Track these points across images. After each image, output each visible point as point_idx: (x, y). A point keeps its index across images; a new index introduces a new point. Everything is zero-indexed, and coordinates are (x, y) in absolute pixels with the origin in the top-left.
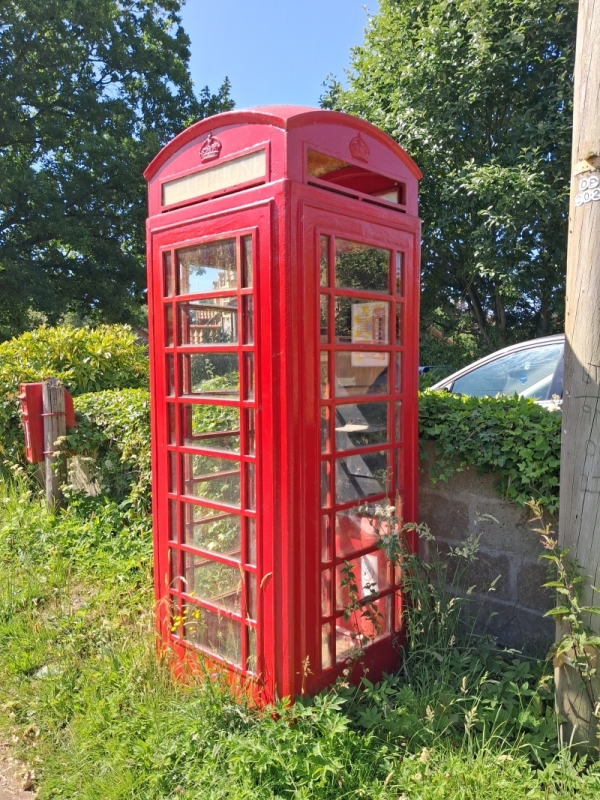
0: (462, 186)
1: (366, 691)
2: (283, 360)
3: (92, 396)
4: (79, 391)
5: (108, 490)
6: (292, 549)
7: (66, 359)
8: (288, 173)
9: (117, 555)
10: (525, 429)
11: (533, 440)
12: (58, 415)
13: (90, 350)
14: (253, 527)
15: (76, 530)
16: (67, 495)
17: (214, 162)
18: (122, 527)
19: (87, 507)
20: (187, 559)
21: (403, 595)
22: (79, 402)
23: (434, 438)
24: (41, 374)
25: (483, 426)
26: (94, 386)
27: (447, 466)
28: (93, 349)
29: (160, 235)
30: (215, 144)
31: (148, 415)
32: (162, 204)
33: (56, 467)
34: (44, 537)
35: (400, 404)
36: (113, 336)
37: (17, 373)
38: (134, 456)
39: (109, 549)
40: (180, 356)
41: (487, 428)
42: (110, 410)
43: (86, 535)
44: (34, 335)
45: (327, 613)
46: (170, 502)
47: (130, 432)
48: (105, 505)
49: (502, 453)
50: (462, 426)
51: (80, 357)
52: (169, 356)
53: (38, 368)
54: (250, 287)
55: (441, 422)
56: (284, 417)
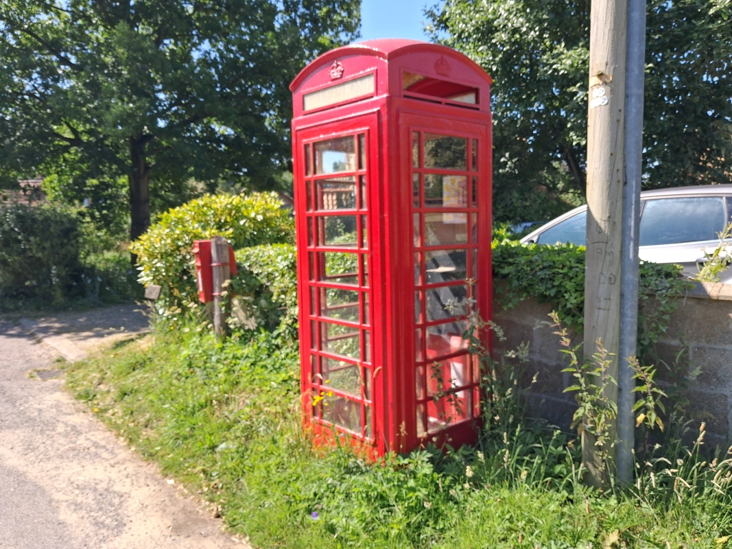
0: (554, 66)
1: (449, 452)
2: (387, 220)
3: (249, 250)
4: (237, 246)
5: (263, 323)
6: (395, 351)
7: (226, 222)
8: (389, 91)
9: (271, 371)
10: (571, 268)
11: (576, 276)
12: (223, 265)
13: (245, 214)
14: (368, 337)
15: (239, 353)
16: (232, 327)
17: (339, 82)
18: (274, 350)
19: (247, 337)
20: (324, 361)
21: (480, 390)
22: (239, 255)
23: (505, 276)
24: (207, 233)
25: (541, 267)
26: (249, 243)
27: (514, 297)
28: (248, 213)
29: (302, 132)
30: (339, 68)
31: (293, 264)
32: (303, 109)
33: (223, 305)
34: (214, 359)
35: (476, 250)
36: (263, 202)
37: (188, 233)
38: (283, 296)
39: (265, 367)
40: (317, 218)
41: (544, 268)
42: (263, 261)
43: (247, 357)
44: (200, 202)
45: (421, 398)
46: (311, 322)
47: (279, 278)
48: (261, 333)
49: (553, 286)
50: (525, 267)
51: (237, 219)
52: (309, 218)
53: (204, 228)
54: (364, 170)
55: (511, 264)
56: (387, 260)
